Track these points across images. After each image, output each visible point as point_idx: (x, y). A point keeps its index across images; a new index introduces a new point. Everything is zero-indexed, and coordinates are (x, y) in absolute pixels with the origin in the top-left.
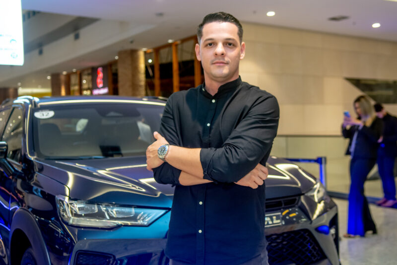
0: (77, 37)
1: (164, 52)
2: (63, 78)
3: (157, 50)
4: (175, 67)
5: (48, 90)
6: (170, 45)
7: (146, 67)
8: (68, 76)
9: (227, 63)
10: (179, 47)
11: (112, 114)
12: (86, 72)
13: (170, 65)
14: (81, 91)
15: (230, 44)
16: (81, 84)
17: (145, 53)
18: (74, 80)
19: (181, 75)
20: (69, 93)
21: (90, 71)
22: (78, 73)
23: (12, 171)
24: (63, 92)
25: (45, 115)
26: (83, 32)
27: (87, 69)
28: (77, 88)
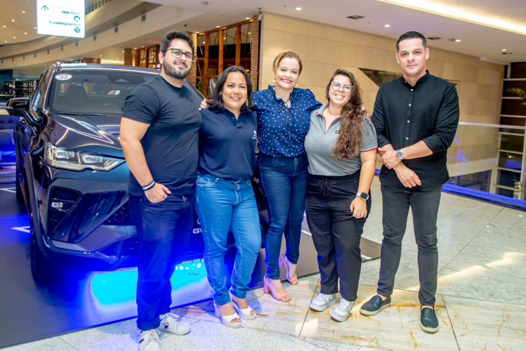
0: (144, 19)
1: (213, 35)
2: (134, 52)
3: (208, 34)
4: (221, 49)
5: (122, 62)
6: (218, 30)
7: (198, 48)
8: (139, 51)
9: (417, 65)
10: (225, 31)
11: (121, 80)
12: (152, 49)
13: (217, 47)
14: (147, 65)
15: (418, 52)
16: (148, 59)
17: (198, 35)
18: (143, 55)
19: (225, 57)
20: (138, 64)
21: (155, 49)
22: (146, 48)
23: (31, 121)
24: (134, 65)
25: (64, 77)
26: (149, 15)
27: (153, 46)
28: (144, 62)
